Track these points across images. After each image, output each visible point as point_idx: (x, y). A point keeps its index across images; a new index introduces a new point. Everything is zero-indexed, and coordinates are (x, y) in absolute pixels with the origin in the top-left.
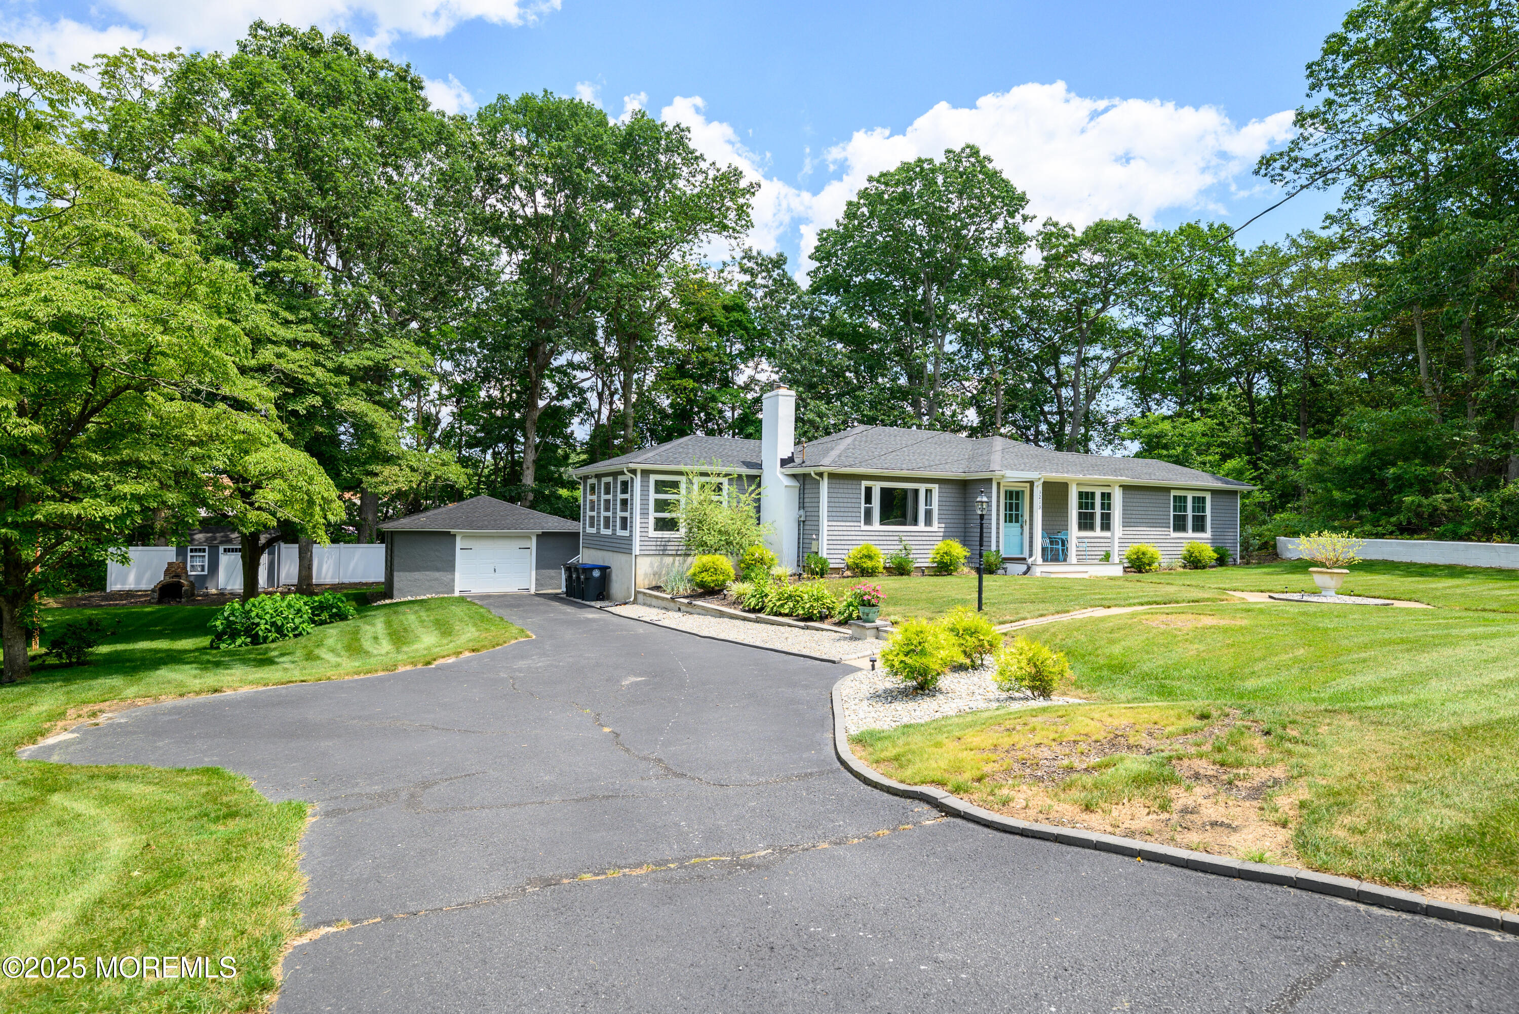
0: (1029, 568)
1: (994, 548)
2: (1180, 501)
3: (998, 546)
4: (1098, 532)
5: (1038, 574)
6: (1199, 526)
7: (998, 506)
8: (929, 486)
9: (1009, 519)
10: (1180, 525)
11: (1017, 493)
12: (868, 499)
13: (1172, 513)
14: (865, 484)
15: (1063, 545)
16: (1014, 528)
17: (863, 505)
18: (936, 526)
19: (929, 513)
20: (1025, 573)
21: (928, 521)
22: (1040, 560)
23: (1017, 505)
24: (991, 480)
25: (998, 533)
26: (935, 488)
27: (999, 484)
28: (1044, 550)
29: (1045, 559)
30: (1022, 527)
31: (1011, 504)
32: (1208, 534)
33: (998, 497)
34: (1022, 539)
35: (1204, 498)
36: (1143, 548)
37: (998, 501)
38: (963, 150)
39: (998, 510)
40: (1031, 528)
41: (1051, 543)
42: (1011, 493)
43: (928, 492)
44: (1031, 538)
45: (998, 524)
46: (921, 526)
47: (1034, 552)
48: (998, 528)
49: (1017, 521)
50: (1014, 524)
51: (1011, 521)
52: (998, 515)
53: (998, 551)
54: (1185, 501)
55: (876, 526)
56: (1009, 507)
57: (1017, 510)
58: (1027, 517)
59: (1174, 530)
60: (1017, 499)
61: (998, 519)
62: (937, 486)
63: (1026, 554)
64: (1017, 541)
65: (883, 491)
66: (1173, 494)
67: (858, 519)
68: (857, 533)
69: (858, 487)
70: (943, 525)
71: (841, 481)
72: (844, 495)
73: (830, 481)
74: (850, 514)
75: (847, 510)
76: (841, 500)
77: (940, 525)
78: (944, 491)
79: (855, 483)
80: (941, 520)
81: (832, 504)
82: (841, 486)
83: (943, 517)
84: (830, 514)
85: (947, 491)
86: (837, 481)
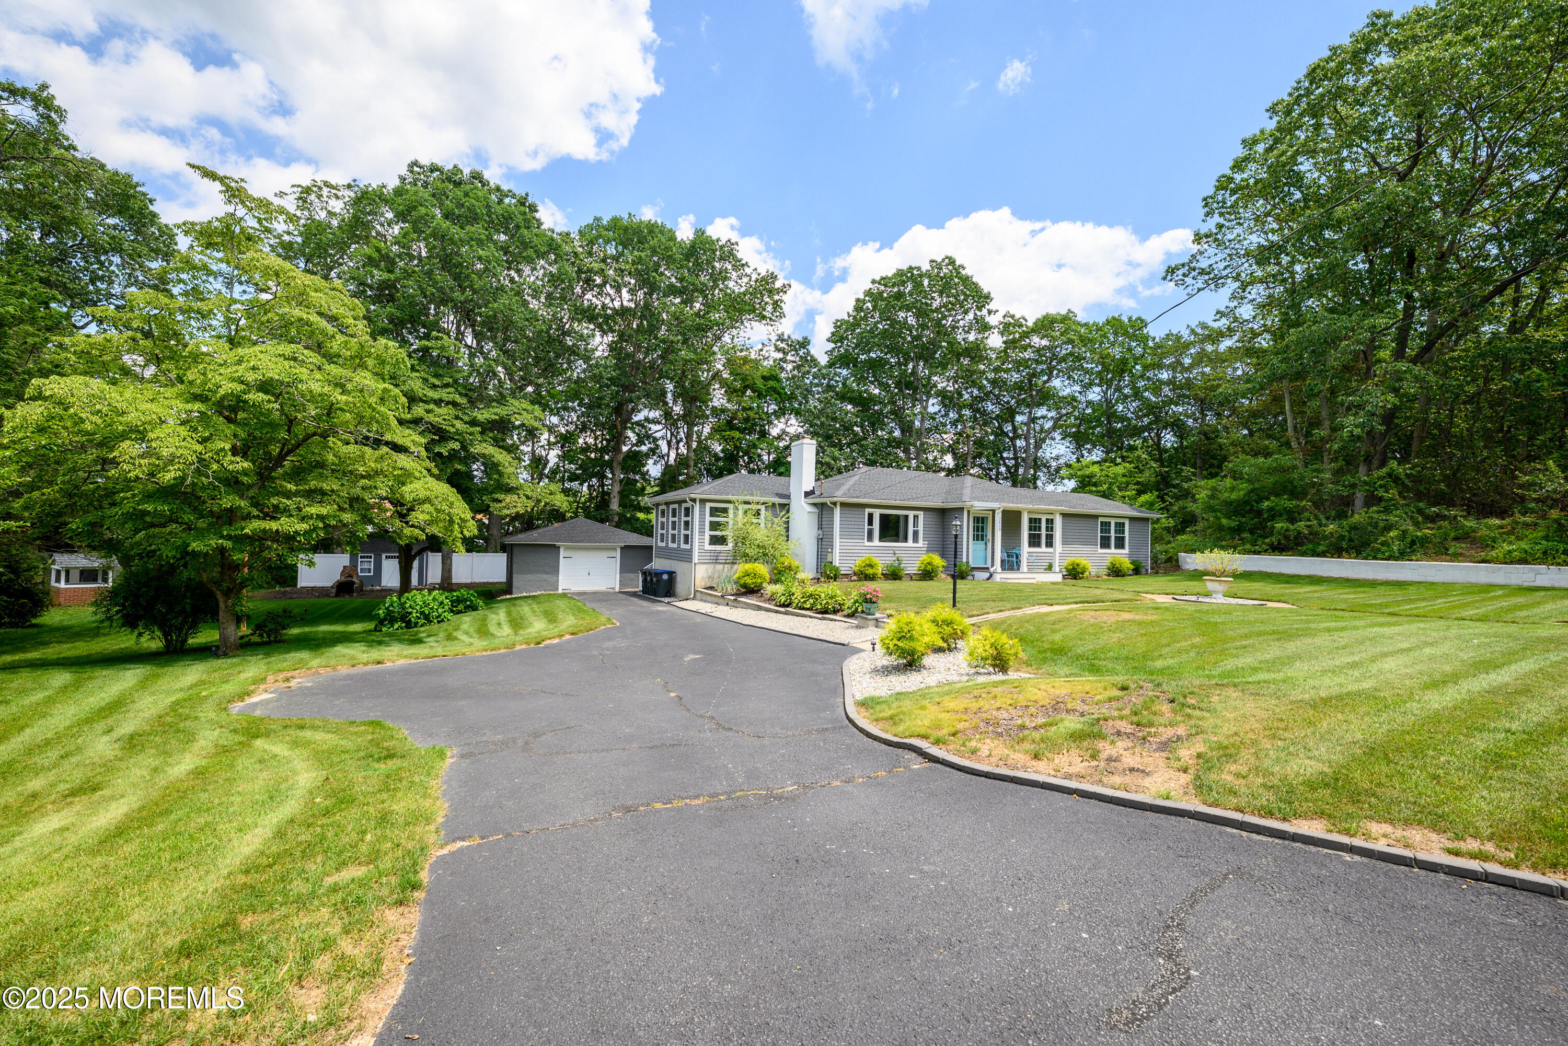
0: (991, 576)
1: (964, 560)
2: (1105, 526)
3: (968, 558)
4: (1043, 548)
5: (998, 579)
6: (1120, 544)
7: (968, 528)
8: (916, 513)
9: (976, 537)
10: (1105, 543)
11: (983, 518)
12: (870, 522)
13: (1099, 534)
14: (868, 510)
15: (1017, 557)
16: (980, 544)
17: (866, 527)
18: (921, 543)
19: (916, 533)
20: (988, 579)
21: (915, 539)
22: (999, 569)
23: (983, 528)
24: (963, 508)
25: (968, 548)
26: (921, 514)
27: (969, 511)
28: (1002, 561)
29: (1003, 569)
30: (986, 544)
31: (978, 526)
32: (1126, 550)
33: (968, 521)
34: (986, 553)
35: (1123, 523)
36: (1078, 560)
37: (968, 524)
38: (943, 260)
39: (968, 531)
40: (993, 545)
41: (1008, 555)
42: (978, 518)
43: (916, 517)
44: (993, 552)
45: (968, 541)
46: (910, 543)
47: (995, 562)
48: (968, 545)
49: (982, 539)
50: (980, 541)
51: (978, 539)
52: (968, 535)
53: (968, 562)
54: (1109, 525)
55: (876, 542)
56: (976, 529)
57: (982, 530)
58: (990, 537)
59: (1101, 547)
60: (983, 522)
61: (968, 538)
62: (922, 512)
63: (989, 564)
64: (982, 554)
65: (882, 516)
66: (1100, 519)
67: (862, 537)
68: (861, 548)
69: (862, 513)
70: (928, 541)
71: (850, 509)
72: (851, 519)
73: (842, 508)
74: (856, 534)
75: (854, 530)
76: (849, 523)
77: (926, 542)
78: (927, 516)
79: (860, 509)
80: (925, 539)
81: (843, 526)
82: (850, 512)
83: (926, 535)
84: (841, 533)
85: (930, 517)
86: (847, 509)
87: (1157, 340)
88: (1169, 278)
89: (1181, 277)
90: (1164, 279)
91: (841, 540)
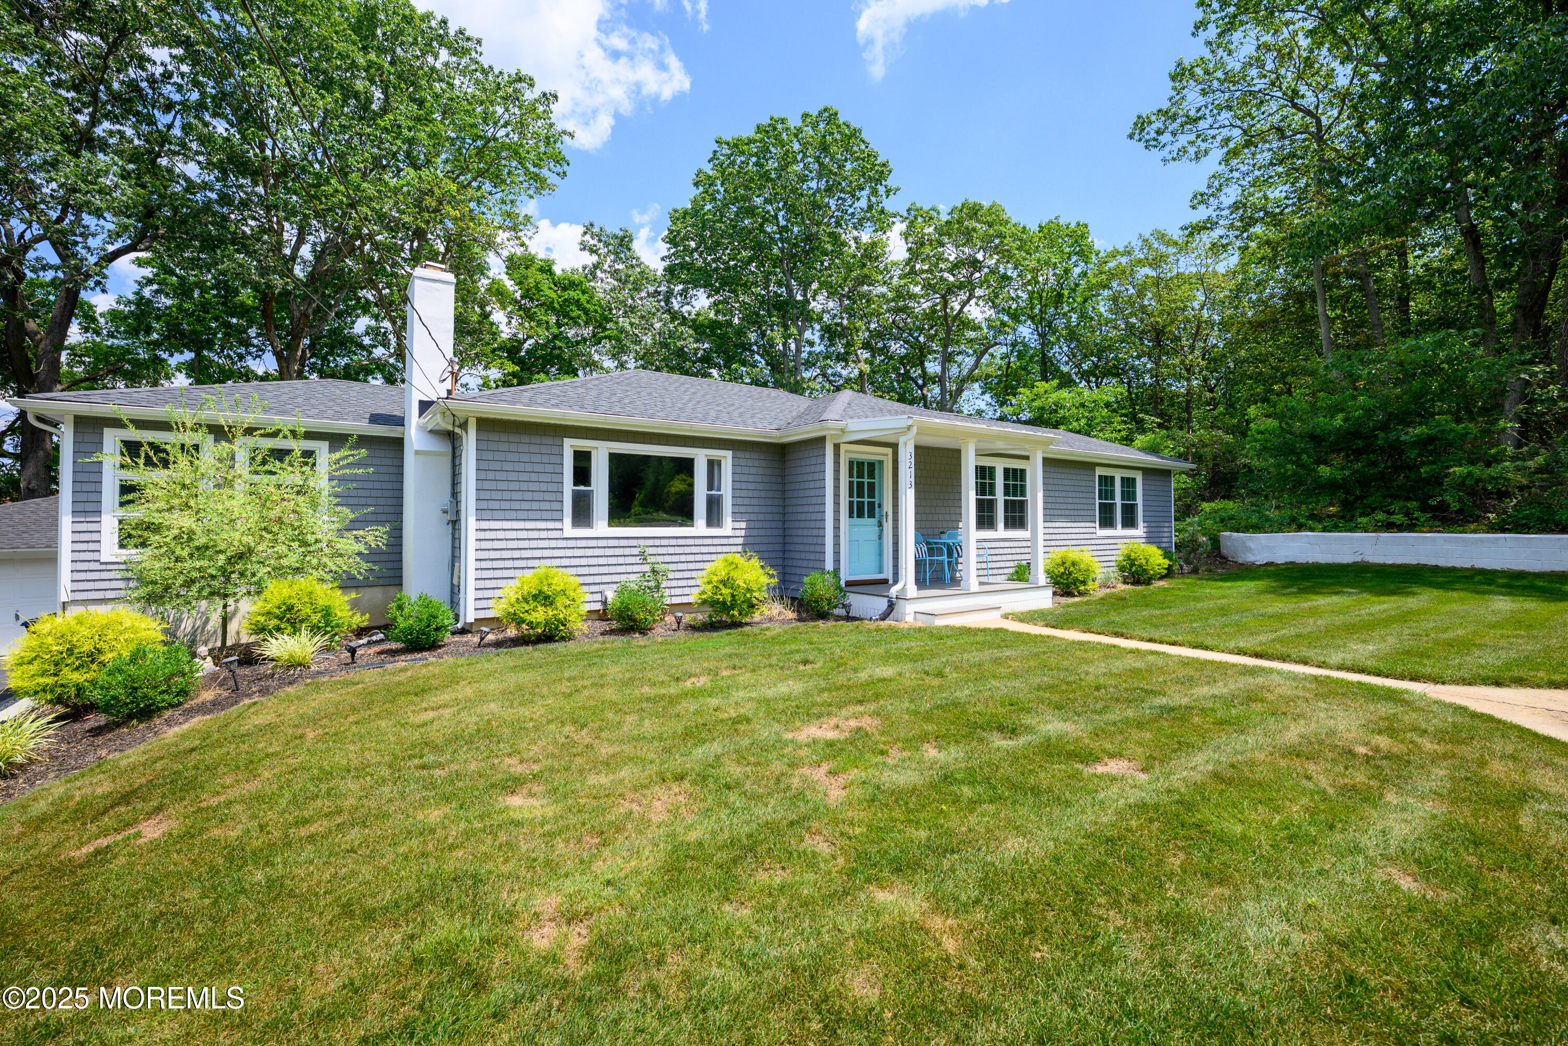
0: (891, 606)
1: (829, 565)
2: (1107, 481)
3: (837, 561)
4: (1001, 532)
5: (909, 618)
6: (1129, 521)
7: (837, 487)
8: (715, 453)
9: (857, 511)
10: (1107, 521)
11: (872, 465)
12: (582, 475)
13: (1097, 501)
14: (570, 446)
15: (950, 555)
16: (868, 523)
17: (568, 486)
18: (729, 526)
19: (714, 505)
20: (884, 617)
21: (714, 517)
22: (912, 590)
23: (872, 487)
24: (822, 439)
25: (837, 536)
26: (726, 457)
27: (837, 447)
28: (918, 563)
29: (921, 583)
30: (880, 525)
31: (860, 485)
32: (1140, 531)
33: (837, 471)
34: (881, 546)
35: (1134, 480)
36: (1073, 554)
37: (837, 479)
38: (820, 114)
39: (837, 495)
40: (896, 528)
41: (931, 551)
42: (860, 464)
43: (713, 466)
44: (896, 544)
45: (837, 520)
46: (700, 526)
47: (902, 572)
48: (837, 528)
49: (871, 515)
50: (866, 521)
51: (860, 515)
52: (837, 503)
53: (837, 571)
54: (1113, 485)
55: (601, 526)
56: (856, 489)
57: (872, 494)
58: (888, 507)
59: (1100, 526)
60: (871, 475)
61: (837, 512)
62: (729, 454)
63: (888, 574)
64: (872, 548)
65: (615, 459)
66: (1099, 471)
67: (556, 515)
68: (553, 544)
69: (555, 450)
70: (743, 525)
71: (513, 438)
72: (520, 467)
73: (484, 436)
74: (536, 505)
75: (528, 496)
76: (513, 476)
77: (737, 525)
78: (743, 462)
79: (549, 440)
80: (739, 517)
81: (487, 485)
82: (513, 447)
83: (743, 509)
84: (484, 505)
85: (750, 463)
86: (504, 437)
87: (1102, 254)
88: (1137, 137)
89: (1153, 135)
90: (1131, 137)
91: (485, 525)
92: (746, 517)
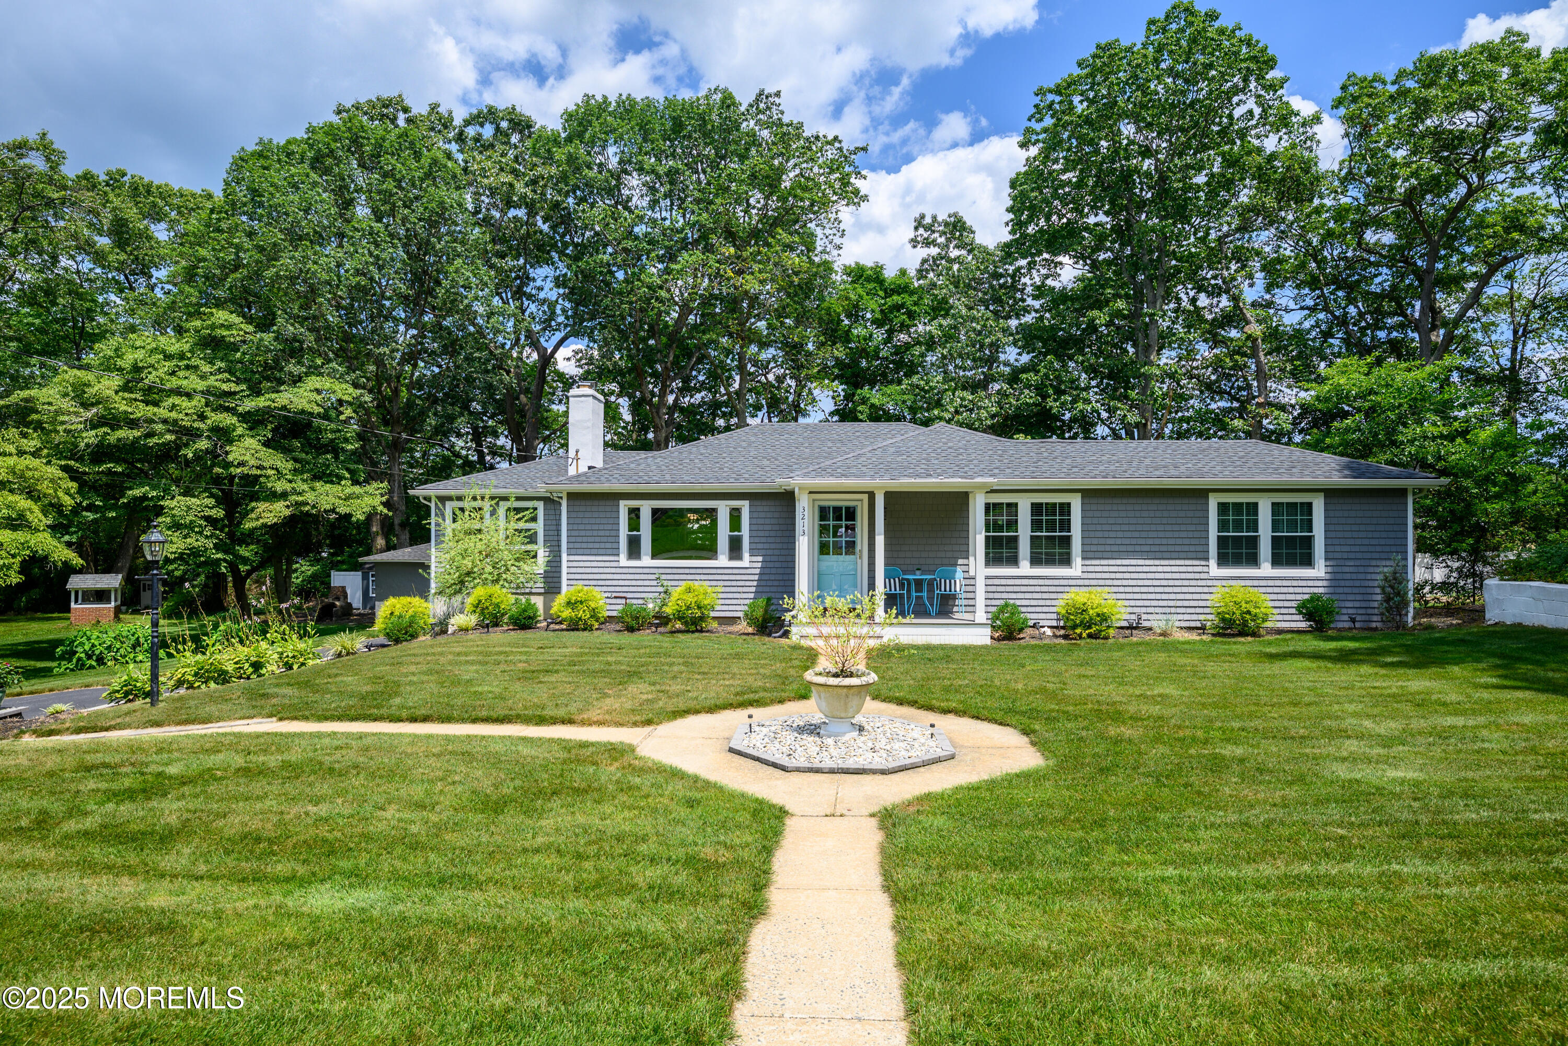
6: (1296, 555)
8: (735, 504)
12: (634, 524)
14: (625, 505)
17: (624, 532)
18: (747, 560)
19: (735, 543)
21: (734, 552)
26: (745, 506)
29: (889, 612)
32: (1318, 571)
43: (734, 513)
46: (723, 560)
49: (849, 552)
54: (1253, 512)
55: (646, 560)
62: (747, 503)
65: (655, 512)
66: (1217, 499)
67: (615, 552)
68: (613, 570)
69: (614, 509)
70: (760, 559)
71: (588, 503)
72: (593, 521)
73: (571, 503)
74: (602, 545)
75: (597, 539)
76: (588, 527)
77: (754, 559)
78: (760, 509)
79: (611, 503)
80: (755, 552)
81: (574, 533)
82: (589, 509)
83: (760, 546)
84: (571, 546)
85: (766, 509)
86: (583, 503)
91: (572, 558)
92: (763, 552)
